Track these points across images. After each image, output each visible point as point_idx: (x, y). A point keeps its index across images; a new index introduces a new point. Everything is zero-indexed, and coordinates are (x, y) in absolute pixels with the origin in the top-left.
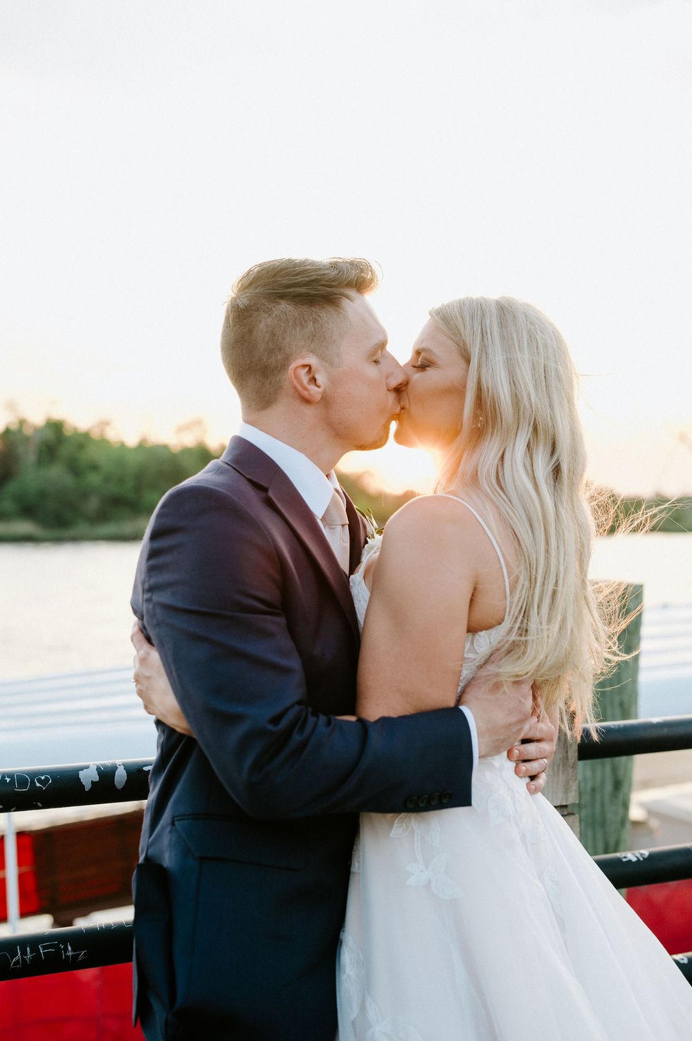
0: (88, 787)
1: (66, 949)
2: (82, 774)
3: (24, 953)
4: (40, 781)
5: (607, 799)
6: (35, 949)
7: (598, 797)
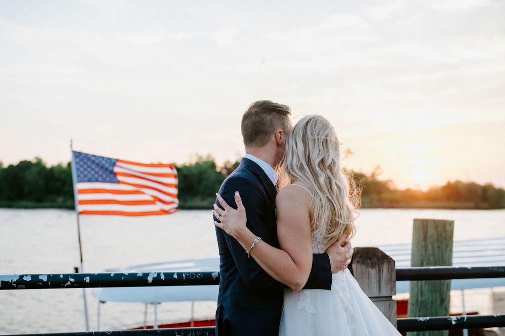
0: (214, 278)
1: (206, 334)
2: (212, 274)
3: (192, 334)
4: (198, 275)
5: (438, 306)
6: (196, 333)
7: (434, 305)
